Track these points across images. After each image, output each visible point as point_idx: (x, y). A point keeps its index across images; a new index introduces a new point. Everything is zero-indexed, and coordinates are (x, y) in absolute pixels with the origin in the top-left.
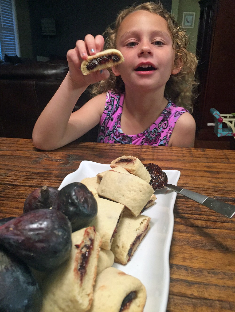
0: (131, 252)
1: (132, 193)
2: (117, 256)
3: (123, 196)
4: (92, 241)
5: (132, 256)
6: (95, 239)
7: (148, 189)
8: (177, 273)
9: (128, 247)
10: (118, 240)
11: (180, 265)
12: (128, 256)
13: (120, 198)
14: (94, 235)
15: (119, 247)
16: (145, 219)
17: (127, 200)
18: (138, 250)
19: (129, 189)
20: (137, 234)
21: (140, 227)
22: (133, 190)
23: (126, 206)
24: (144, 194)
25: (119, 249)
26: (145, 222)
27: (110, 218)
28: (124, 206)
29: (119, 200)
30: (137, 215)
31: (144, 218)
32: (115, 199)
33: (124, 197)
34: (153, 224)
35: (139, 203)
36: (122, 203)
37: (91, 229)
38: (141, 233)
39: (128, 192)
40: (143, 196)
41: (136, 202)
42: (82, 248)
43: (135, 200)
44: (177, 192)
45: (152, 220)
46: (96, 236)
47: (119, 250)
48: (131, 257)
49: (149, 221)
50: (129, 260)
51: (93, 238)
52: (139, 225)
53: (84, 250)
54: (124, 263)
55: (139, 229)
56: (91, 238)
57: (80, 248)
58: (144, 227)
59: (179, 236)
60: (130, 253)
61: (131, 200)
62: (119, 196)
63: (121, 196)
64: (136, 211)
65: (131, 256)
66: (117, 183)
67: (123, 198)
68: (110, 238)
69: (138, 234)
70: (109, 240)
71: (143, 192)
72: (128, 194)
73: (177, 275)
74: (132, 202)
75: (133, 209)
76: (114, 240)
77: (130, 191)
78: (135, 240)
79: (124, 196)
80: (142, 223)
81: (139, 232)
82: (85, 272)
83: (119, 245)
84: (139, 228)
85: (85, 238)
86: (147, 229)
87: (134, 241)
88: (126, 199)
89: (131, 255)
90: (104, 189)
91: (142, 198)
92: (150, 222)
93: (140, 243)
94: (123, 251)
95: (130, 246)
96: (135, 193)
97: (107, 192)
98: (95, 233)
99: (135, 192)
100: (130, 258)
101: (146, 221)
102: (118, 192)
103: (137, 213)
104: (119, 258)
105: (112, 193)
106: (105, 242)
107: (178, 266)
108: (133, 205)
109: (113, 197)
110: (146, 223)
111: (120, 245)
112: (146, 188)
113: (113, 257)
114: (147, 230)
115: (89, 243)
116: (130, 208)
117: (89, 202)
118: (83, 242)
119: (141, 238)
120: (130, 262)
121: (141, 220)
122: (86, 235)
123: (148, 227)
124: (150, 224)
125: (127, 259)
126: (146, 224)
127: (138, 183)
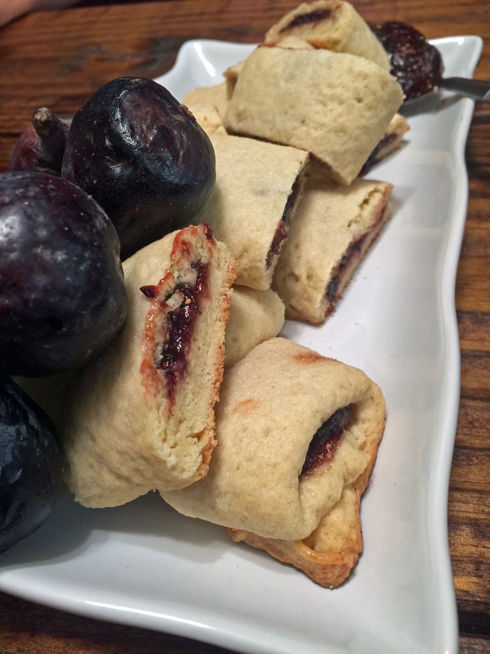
0: (336, 289)
1: (331, 110)
2: (294, 302)
3: (303, 122)
4: (203, 270)
5: (340, 298)
6: (214, 263)
7: (383, 89)
8: (473, 336)
9: (326, 276)
10: (294, 259)
11: (484, 313)
12: (326, 301)
13: (294, 129)
14: (210, 250)
15: (297, 279)
16: (376, 191)
17: (316, 134)
18: (356, 280)
19: (320, 98)
20: (352, 236)
21: (360, 216)
22: (333, 98)
23: (315, 152)
24: (370, 108)
25: (298, 284)
26: (376, 200)
27: (262, 193)
28: (307, 153)
29: (290, 138)
30: (349, 180)
31: (371, 188)
32: (280, 136)
33: (308, 126)
34: (399, 204)
35: (356, 139)
36: (300, 144)
37: (194, 232)
38: (363, 233)
39: (319, 108)
40: (368, 114)
41: (345, 138)
42: (169, 297)
43: (341, 130)
44: (476, 97)
45: (396, 193)
46: (215, 254)
47: (298, 288)
48: (336, 302)
49: (388, 193)
50: (330, 311)
51: (204, 261)
52: (356, 211)
53: (174, 302)
54: (317, 321)
55: (356, 222)
56: (199, 261)
57: (161, 297)
58: (372, 214)
59: (478, 231)
60: (332, 292)
61: (329, 132)
62: (289, 126)
63: (297, 124)
64: (346, 166)
65: (337, 298)
66: (282, 84)
67: (304, 128)
68: (265, 257)
69: (354, 236)
70: (260, 261)
71: (368, 100)
72: (317, 113)
73: (475, 341)
74: (332, 137)
75: (335, 160)
76: (280, 260)
77: (324, 104)
78: (346, 255)
79: (307, 121)
80: (366, 202)
81: (357, 229)
82: (184, 369)
83: (297, 272)
84: (357, 217)
85: (175, 264)
86: (382, 218)
87: (344, 258)
88: (313, 131)
89: (334, 297)
90: (245, 111)
91: (363, 122)
92: (392, 199)
93: (362, 261)
94: (311, 287)
95: (331, 273)
96: (341, 109)
97: (252, 118)
98: (213, 243)
99: (341, 103)
100: (334, 304)
101: (378, 197)
102: (286, 113)
103: (351, 173)
104: (299, 308)
105: (270, 118)
106: (251, 268)
107: (477, 316)
108: (338, 148)
109: (271, 130)
110: (380, 200)
111: (301, 271)
112: (376, 86)
113: (280, 307)
114: (382, 223)
115: (190, 277)
116: (328, 159)
117: (178, 143)
118: (168, 276)
119: (364, 247)
120: (333, 316)
121: (362, 193)
122: (178, 254)
123: (386, 213)
124: (390, 205)
125: (326, 310)
126: (378, 205)
127: (351, 71)
